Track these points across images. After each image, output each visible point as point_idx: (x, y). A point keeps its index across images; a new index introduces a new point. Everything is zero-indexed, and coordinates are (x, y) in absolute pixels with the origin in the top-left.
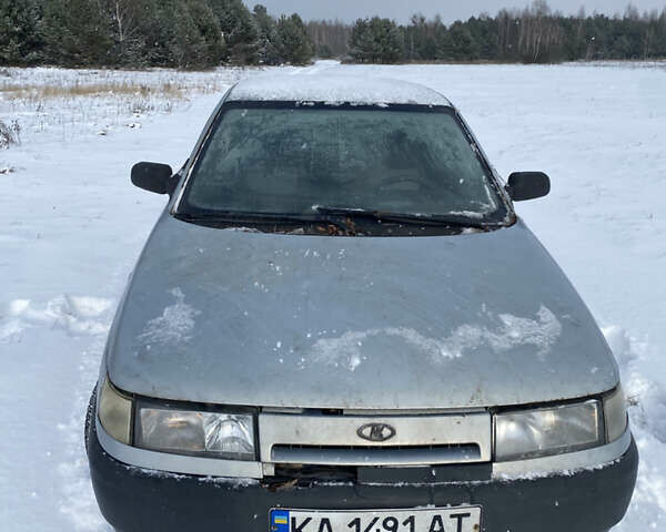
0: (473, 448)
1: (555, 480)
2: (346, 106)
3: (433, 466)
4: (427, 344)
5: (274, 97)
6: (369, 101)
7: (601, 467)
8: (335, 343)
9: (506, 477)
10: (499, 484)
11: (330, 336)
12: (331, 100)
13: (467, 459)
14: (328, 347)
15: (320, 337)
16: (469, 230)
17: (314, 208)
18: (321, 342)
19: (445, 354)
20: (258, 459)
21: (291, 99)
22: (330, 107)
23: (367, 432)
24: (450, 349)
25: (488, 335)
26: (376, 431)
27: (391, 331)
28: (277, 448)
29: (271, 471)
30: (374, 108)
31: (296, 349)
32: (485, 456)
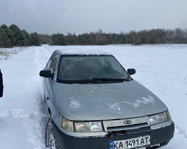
0: (146, 123)
1: (162, 128)
2: (91, 55)
3: (140, 128)
4: (132, 104)
5: (73, 54)
6: (95, 54)
7: (169, 125)
8: (113, 105)
9: (153, 129)
10: (153, 130)
11: (111, 104)
12: (87, 54)
13: (146, 126)
14: (112, 106)
15: (110, 104)
16: (125, 81)
17: (91, 78)
18: (110, 105)
19: (136, 106)
20: (104, 131)
21: (77, 54)
22: (87, 56)
23: (126, 122)
24: (136, 105)
25: (142, 101)
26: (128, 122)
27: (124, 102)
28: (108, 128)
29: (107, 133)
30: (97, 56)
31: (106, 107)
32: (149, 125)
